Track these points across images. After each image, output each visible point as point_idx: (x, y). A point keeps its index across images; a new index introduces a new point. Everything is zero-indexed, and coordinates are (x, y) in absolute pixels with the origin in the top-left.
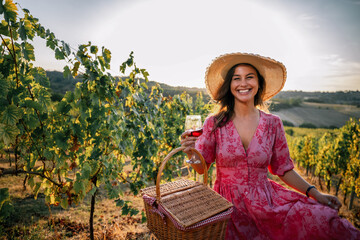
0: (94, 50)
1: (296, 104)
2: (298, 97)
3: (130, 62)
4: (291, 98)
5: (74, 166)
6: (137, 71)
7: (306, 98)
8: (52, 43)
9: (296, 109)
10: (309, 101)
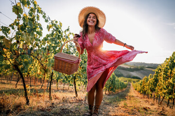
0: (56, 22)
1: (142, 69)
2: (143, 65)
3: (68, 30)
4: (139, 66)
5: (47, 61)
6: (70, 33)
7: (147, 66)
8: (44, 17)
9: (142, 71)
10: (148, 67)
